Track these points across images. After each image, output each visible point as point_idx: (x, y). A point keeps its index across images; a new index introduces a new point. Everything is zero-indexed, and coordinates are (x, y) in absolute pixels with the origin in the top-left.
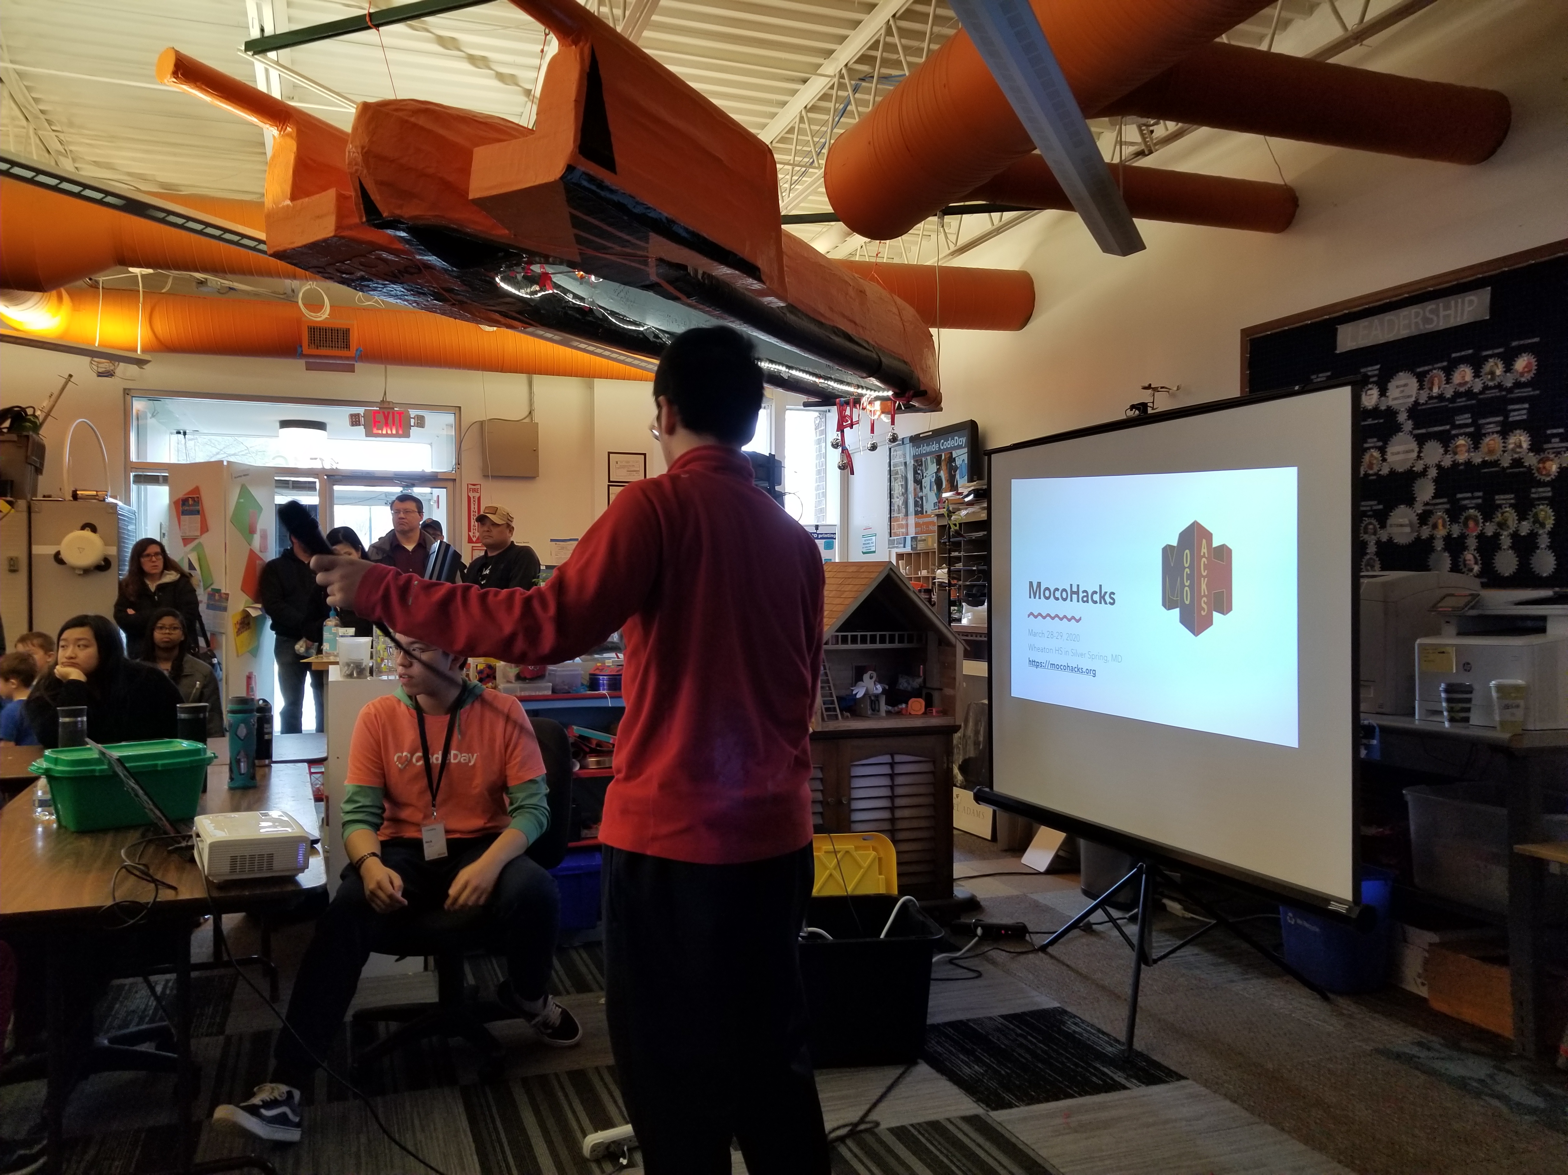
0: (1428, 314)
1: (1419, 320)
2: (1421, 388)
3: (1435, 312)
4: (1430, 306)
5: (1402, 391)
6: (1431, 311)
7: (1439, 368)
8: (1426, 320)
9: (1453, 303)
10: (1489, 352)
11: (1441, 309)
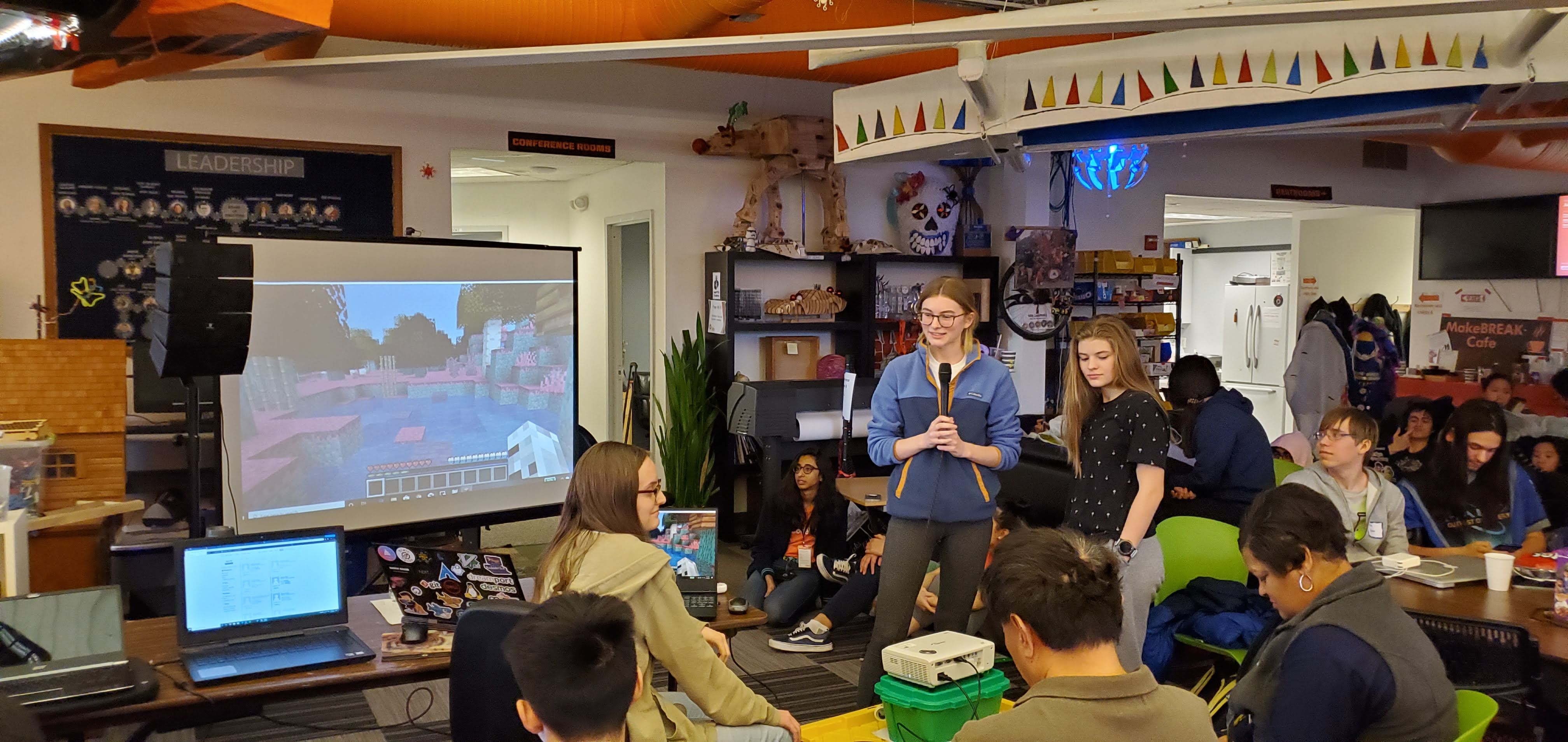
0: (255, 163)
1: (248, 165)
2: (251, 211)
3: (262, 163)
4: (259, 158)
5: (236, 211)
6: (257, 161)
7: (265, 201)
8: (253, 167)
9: (275, 160)
10: (306, 199)
11: (266, 162)
